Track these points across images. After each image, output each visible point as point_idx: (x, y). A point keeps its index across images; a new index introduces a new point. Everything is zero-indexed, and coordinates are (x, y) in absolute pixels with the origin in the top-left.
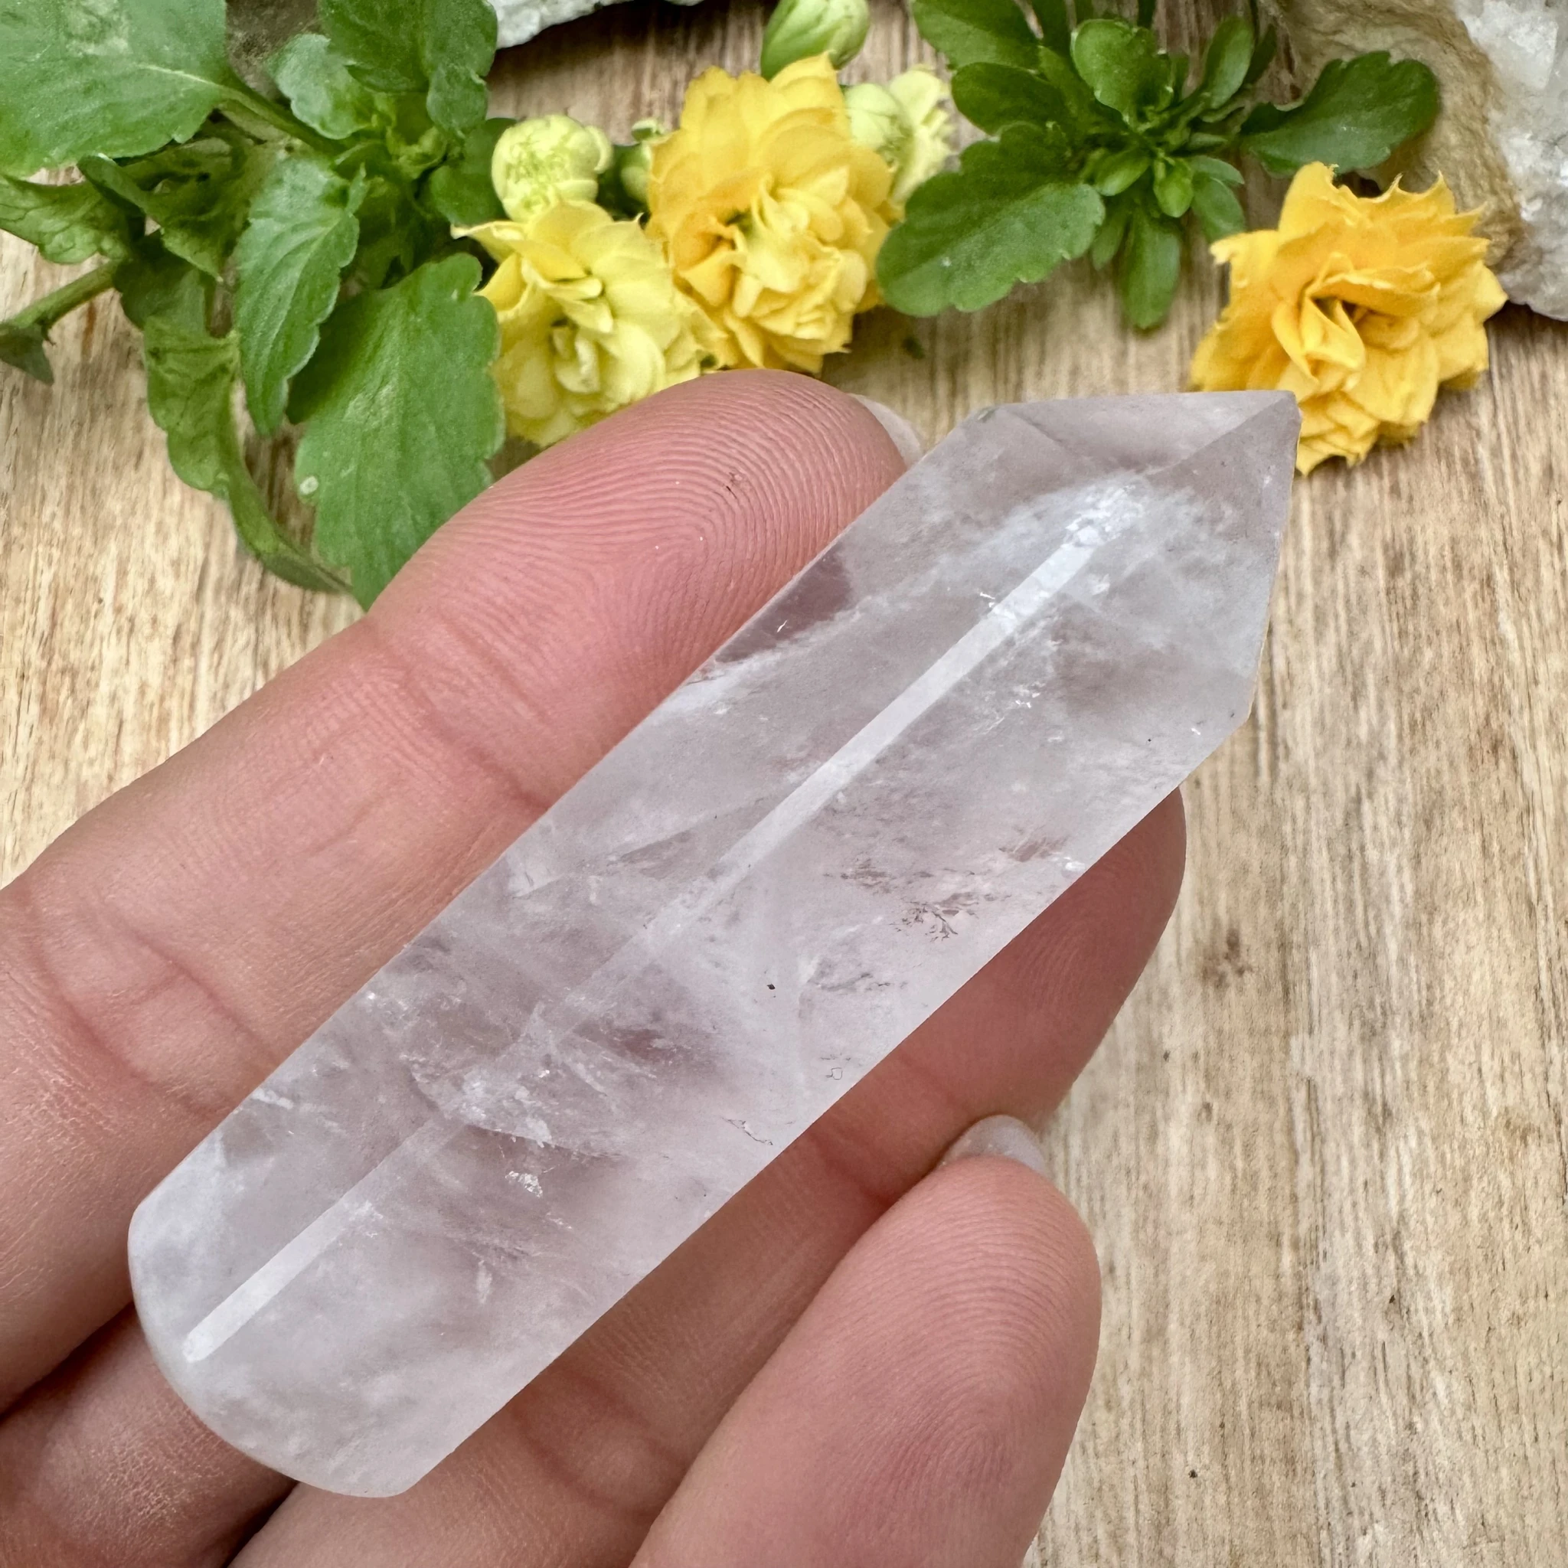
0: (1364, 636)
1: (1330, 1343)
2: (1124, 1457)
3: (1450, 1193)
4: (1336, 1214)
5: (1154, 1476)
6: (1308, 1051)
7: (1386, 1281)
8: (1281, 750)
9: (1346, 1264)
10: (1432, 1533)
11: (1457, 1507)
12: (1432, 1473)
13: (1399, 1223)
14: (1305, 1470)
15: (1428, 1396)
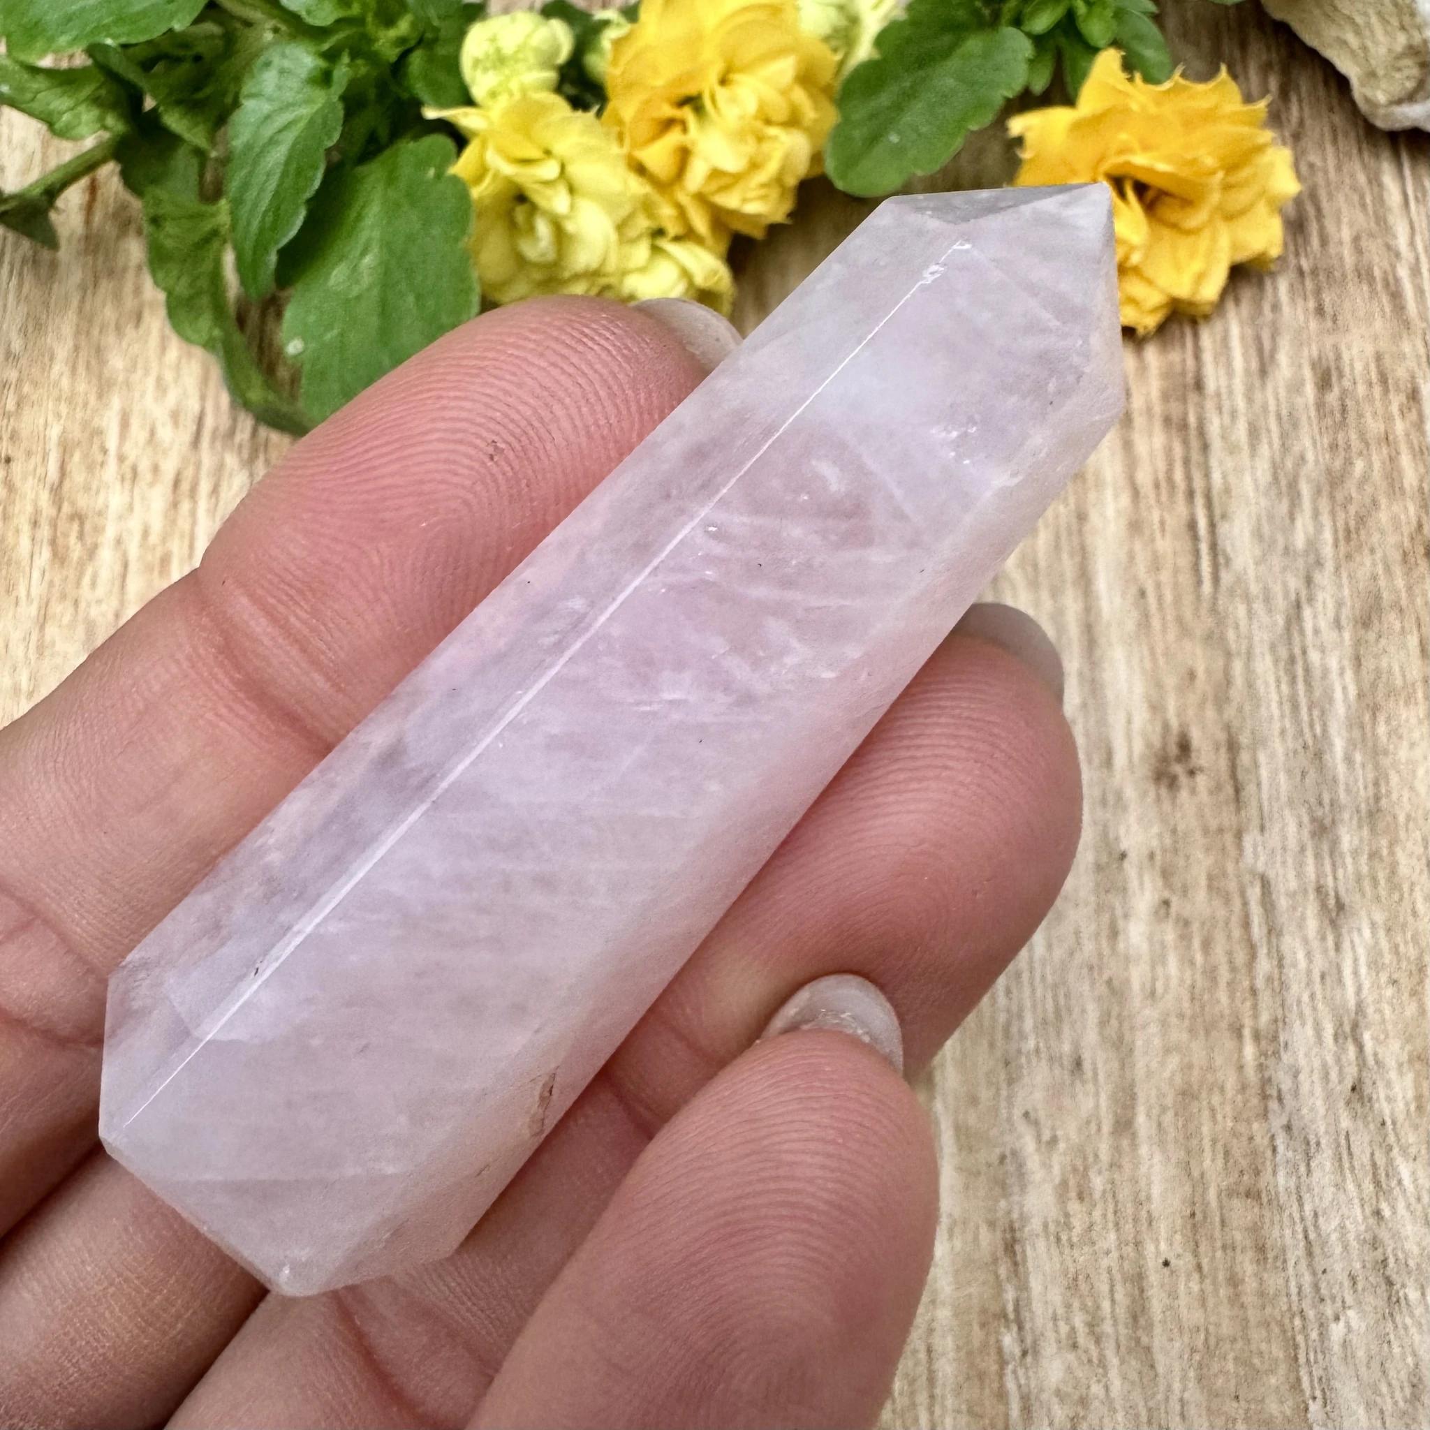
1: (1295, 1132)
2: (1098, 1247)
3: (1405, 982)
4: (1295, 1006)
5: (1126, 1265)
6: (1260, 848)
7: (1347, 1071)
8: (1221, 560)
9: (1306, 1055)
10: (1404, 1319)
13: (1356, 1013)
14: (1276, 1258)
15: (1394, 1183)
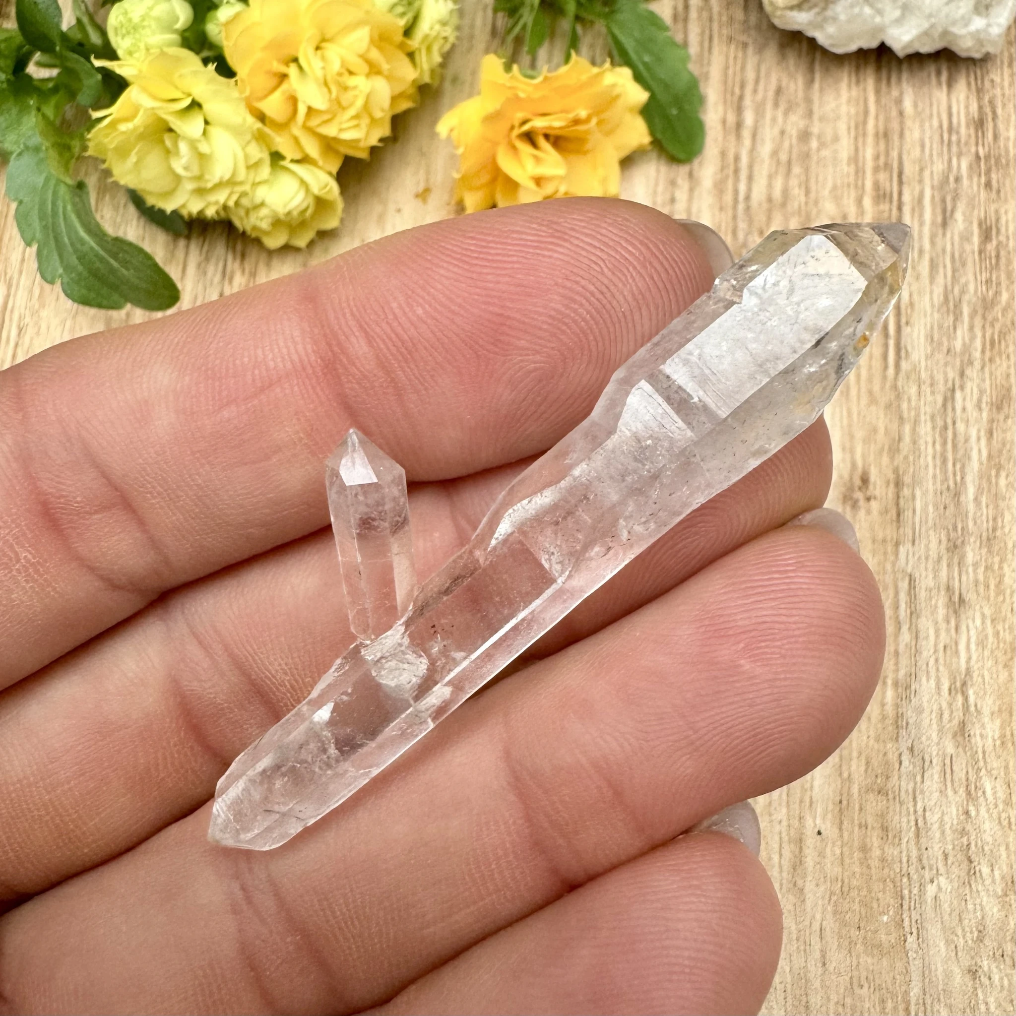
0: (963, 280)
1: (916, 753)
2: (774, 817)
3: (1002, 659)
4: (924, 667)
5: (793, 832)
6: (910, 556)
7: (954, 714)
8: (903, 353)
9: (929, 701)
10: (977, 886)
11: (996, 868)
12: (979, 843)
13: (966, 676)
14: (895, 837)
15: (980, 793)
